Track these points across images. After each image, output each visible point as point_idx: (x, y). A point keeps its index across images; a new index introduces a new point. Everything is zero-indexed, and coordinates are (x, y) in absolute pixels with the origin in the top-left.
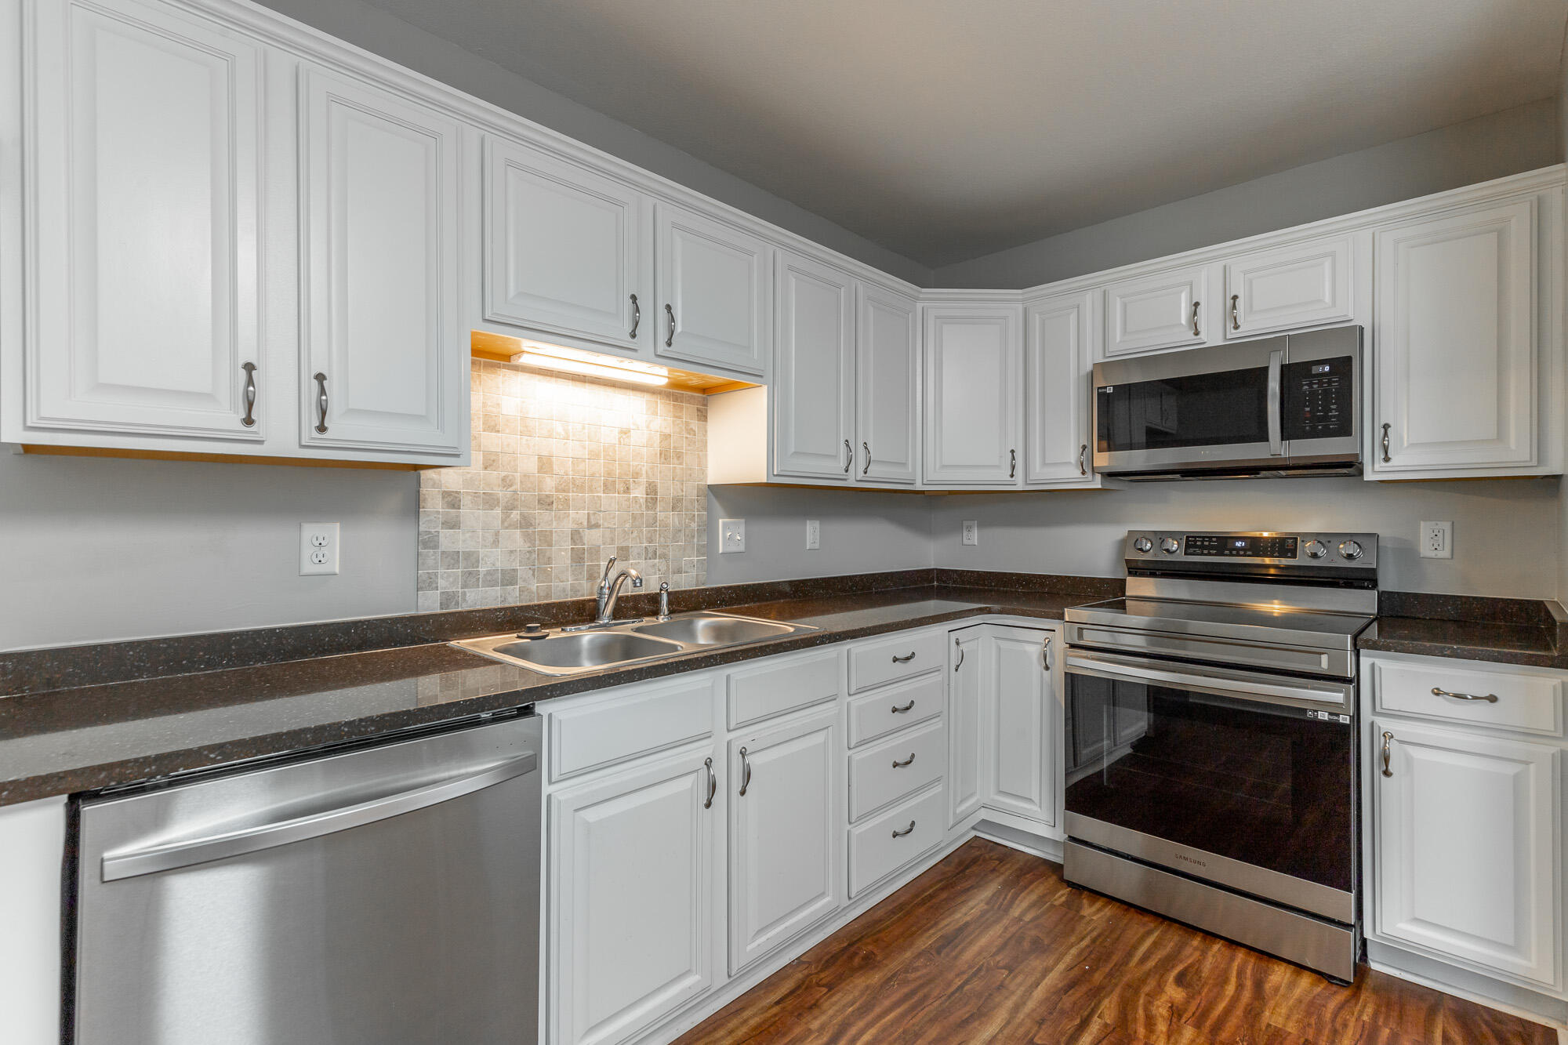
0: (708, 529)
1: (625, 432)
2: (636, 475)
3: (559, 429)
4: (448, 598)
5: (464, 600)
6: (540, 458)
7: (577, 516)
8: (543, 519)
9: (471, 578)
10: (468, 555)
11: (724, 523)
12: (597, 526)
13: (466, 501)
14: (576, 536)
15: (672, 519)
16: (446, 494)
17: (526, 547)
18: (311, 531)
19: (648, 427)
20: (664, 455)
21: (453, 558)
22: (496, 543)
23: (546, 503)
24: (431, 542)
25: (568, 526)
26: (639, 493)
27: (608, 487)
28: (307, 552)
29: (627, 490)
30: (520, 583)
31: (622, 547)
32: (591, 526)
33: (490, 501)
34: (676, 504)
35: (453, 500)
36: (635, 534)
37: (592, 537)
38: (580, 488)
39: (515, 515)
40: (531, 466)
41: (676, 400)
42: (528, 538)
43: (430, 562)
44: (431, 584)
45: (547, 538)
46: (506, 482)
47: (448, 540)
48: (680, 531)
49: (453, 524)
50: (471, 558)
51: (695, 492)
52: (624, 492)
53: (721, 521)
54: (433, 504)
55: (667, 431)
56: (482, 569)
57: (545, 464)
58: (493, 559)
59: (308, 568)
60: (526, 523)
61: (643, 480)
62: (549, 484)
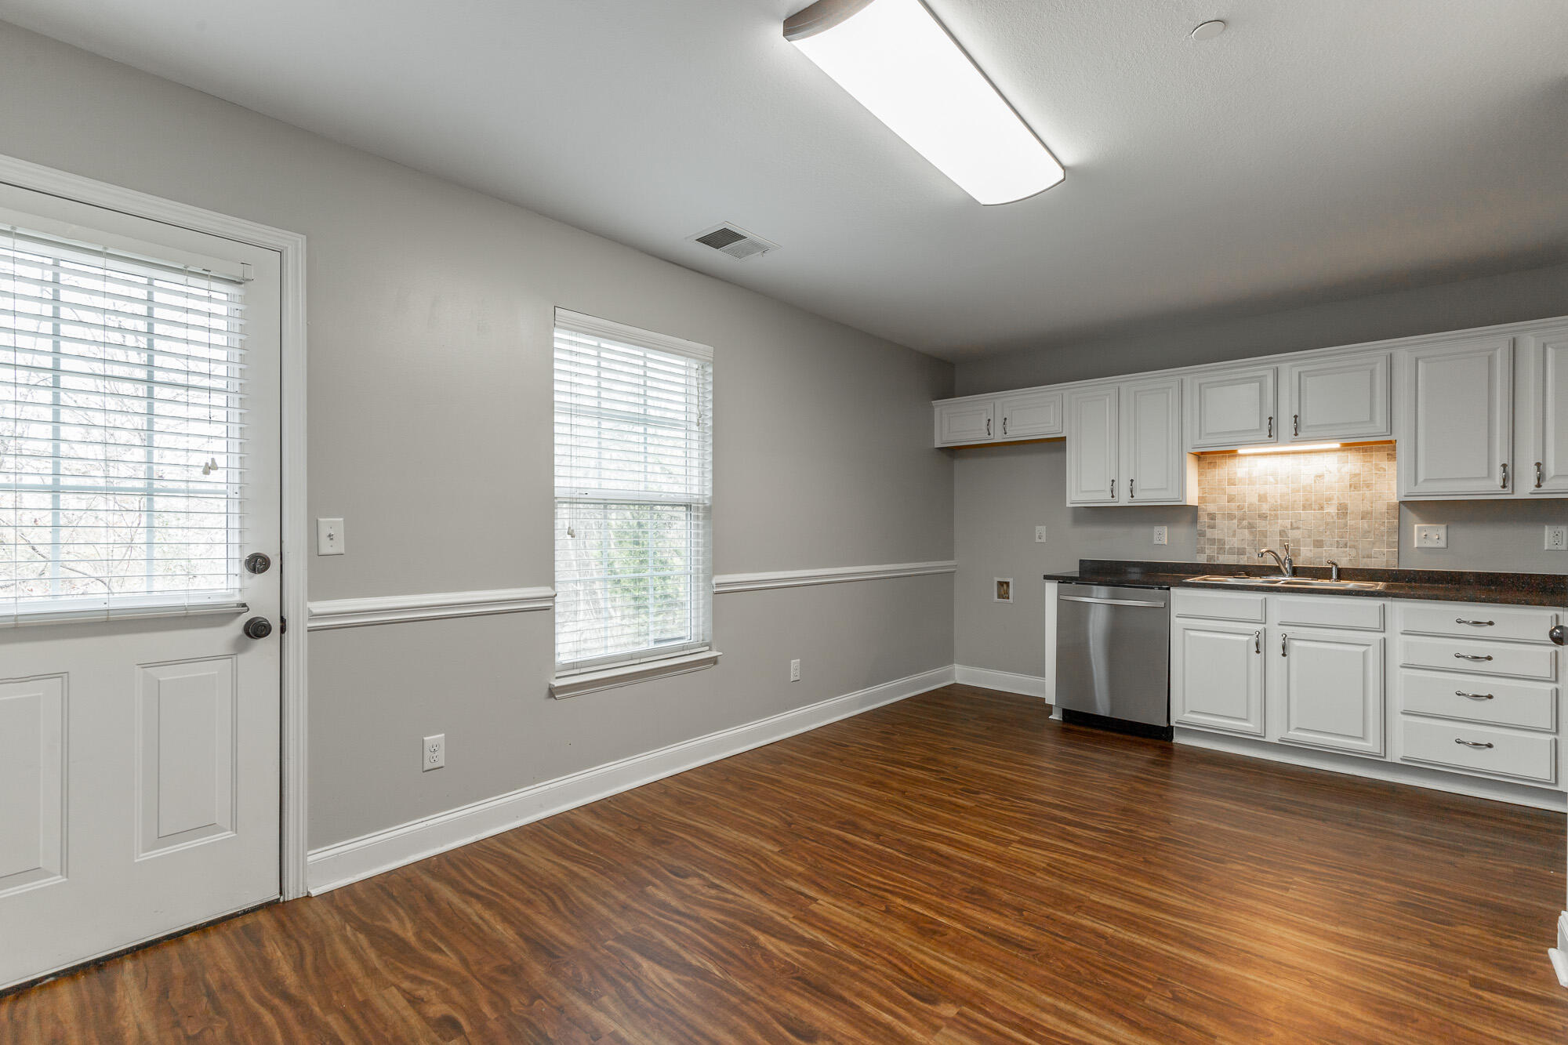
0: (1401, 530)
1: (1320, 476)
2: (1329, 499)
3: (1271, 479)
4: (1210, 558)
5: (1218, 559)
6: (1259, 495)
7: (1283, 523)
8: (1261, 525)
9: (1221, 550)
10: (1219, 540)
11: (1418, 527)
12: (1298, 528)
13: (1218, 517)
14: (1282, 533)
15: (1364, 525)
16: (1209, 514)
17: (1251, 538)
18: (1157, 529)
19: (1339, 471)
20: (1354, 486)
21: (1212, 541)
22: (1234, 535)
23: (1263, 517)
24: (1202, 534)
25: (1278, 528)
26: (1332, 510)
27: (1304, 508)
28: (1155, 536)
29: (1322, 508)
30: (1248, 555)
31: (1317, 541)
32: (1292, 528)
33: (1231, 517)
34: (1365, 516)
35: (1212, 517)
36: (1328, 533)
37: (1293, 534)
38: (1287, 509)
39: (1245, 523)
40: (1255, 500)
41: (1365, 450)
42: (1251, 533)
43: (1202, 542)
44: (1202, 551)
45: (1264, 534)
46: (1239, 508)
47: (1209, 533)
48: (1369, 532)
49: (1213, 527)
50: (1221, 542)
51: (1386, 507)
52: (1319, 510)
53: (1416, 526)
54: (1204, 519)
55: (1357, 472)
56: (1227, 547)
57: (1262, 498)
58: (1234, 542)
59: (1156, 542)
60: (1251, 526)
61: (1335, 502)
62: (1265, 508)
